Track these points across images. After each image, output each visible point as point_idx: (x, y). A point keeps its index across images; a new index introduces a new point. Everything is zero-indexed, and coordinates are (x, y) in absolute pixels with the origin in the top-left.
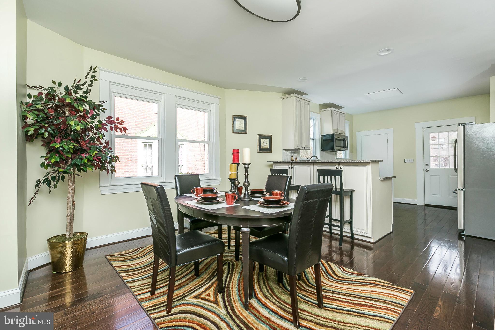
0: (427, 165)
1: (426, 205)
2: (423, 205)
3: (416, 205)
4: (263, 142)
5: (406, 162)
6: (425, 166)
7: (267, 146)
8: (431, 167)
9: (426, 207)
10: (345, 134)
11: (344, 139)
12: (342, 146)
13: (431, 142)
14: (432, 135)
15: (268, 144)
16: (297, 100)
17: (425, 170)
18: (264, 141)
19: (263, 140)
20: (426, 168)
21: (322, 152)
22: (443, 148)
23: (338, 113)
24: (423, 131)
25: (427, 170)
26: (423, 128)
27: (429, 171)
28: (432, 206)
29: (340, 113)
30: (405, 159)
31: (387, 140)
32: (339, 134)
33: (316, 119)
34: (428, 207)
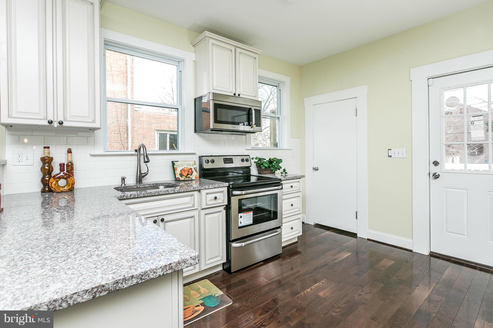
0: (436, 163)
1: (433, 255)
2: (427, 253)
3: (411, 251)
5: (391, 156)
6: (432, 166)
9: (432, 258)
10: (255, 97)
11: (248, 107)
14: (448, 94)
17: (431, 175)
20: (435, 169)
22: (476, 123)
23: (233, 48)
24: (429, 86)
25: (436, 176)
26: (428, 79)
27: (440, 177)
28: (447, 259)
29: (238, 50)
30: (389, 150)
31: (355, 111)
32: (235, 94)
33: (182, 62)
34: (438, 259)
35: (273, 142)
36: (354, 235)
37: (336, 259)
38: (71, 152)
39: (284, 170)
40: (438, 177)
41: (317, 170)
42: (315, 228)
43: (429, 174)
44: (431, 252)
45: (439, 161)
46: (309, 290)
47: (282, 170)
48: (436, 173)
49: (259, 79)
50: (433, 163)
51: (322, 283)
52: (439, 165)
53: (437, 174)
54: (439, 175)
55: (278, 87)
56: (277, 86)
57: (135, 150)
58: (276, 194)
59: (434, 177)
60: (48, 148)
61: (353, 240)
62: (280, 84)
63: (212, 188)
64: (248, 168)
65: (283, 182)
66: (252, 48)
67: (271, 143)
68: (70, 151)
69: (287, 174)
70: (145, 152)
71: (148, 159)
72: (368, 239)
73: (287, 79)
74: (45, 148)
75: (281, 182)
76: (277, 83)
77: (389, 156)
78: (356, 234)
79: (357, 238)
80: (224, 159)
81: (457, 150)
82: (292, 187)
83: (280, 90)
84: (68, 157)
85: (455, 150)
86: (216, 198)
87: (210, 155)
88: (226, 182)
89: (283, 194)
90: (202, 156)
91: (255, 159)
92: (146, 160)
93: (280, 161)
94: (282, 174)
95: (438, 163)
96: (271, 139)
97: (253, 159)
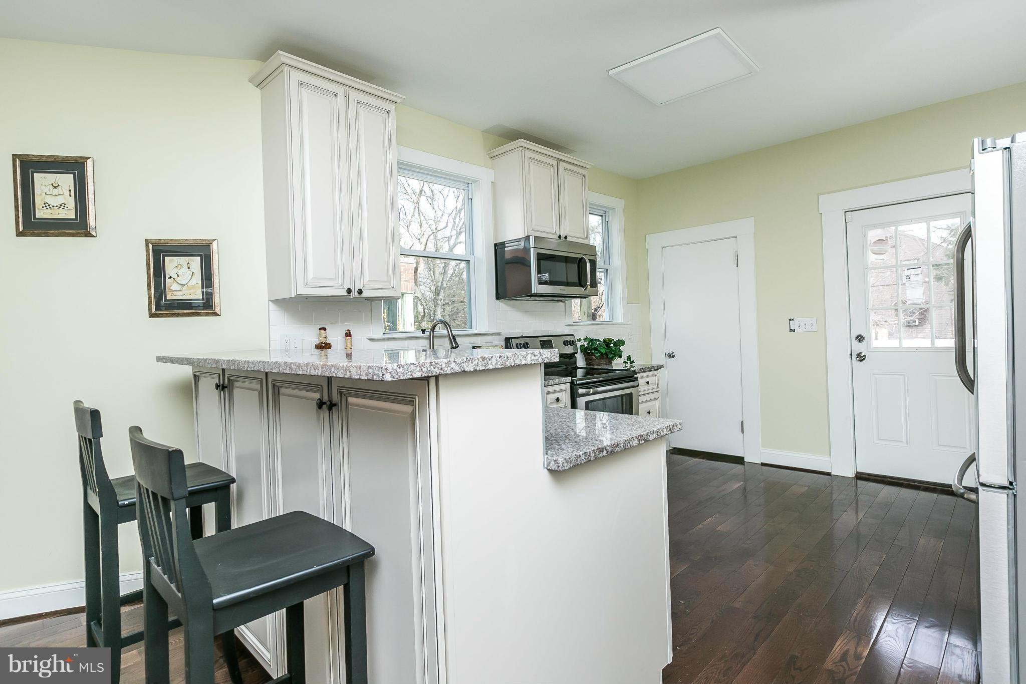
0: (860, 338)
1: (860, 477)
2: (851, 474)
3: (829, 474)
4: (176, 270)
5: (794, 330)
6: (855, 342)
7: (193, 287)
8: (875, 344)
9: (859, 482)
10: (586, 238)
11: (580, 256)
12: (576, 280)
13: (872, 258)
14: (874, 235)
15: (197, 280)
16: (301, 84)
17: (854, 357)
18: (179, 266)
19: (171, 264)
20: (858, 347)
21: (501, 305)
22: (912, 278)
23: (554, 162)
24: (846, 223)
25: (862, 357)
26: (845, 212)
27: (866, 358)
28: (880, 480)
29: (562, 164)
30: (790, 320)
31: (735, 258)
32: (560, 237)
33: (473, 185)
34: (866, 483)
35: (586, 313)
36: (739, 460)
37: (723, 490)
38: (350, 336)
39: (629, 358)
40: (864, 359)
41: (673, 357)
42: (671, 455)
43: (851, 355)
44: (857, 473)
45: (864, 335)
46: (700, 526)
47: (624, 358)
48: (861, 353)
49: (589, 207)
50: (856, 338)
51: (715, 517)
52: (865, 342)
53: (862, 355)
54: (865, 356)
55: (604, 217)
56: (601, 216)
57: (422, 330)
58: (630, 395)
59: (858, 359)
60: (325, 329)
61: (739, 467)
62: (607, 213)
63: (552, 385)
64: (572, 356)
65: (638, 375)
66: (575, 158)
67: (583, 314)
68: (348, 334)
69: (634, 364)
70: (450, 333)
71: (456, 343)
72: (763, 464)
73: (617, 204)
74: (320, 329)
75: (635, 376)
76: (602, 210)
77: (791, 330)
78: (743, 458)
79: (744, 465)
80: (540, 341)
81: (883, 317)
82: (648, 383)
83: (607, 222)
84: (346, 343)
85: (879, 317)
86: (558, 400)
87: (520, 336)
88: (567, 376)
89: (640, 394)
90: (512, 338)
91: (582, 341)
92: (454, 345)
93: (621, 342)
94: (627, 365)
95: (864, 338)
96: (583, 307)
97: (579, 340)
